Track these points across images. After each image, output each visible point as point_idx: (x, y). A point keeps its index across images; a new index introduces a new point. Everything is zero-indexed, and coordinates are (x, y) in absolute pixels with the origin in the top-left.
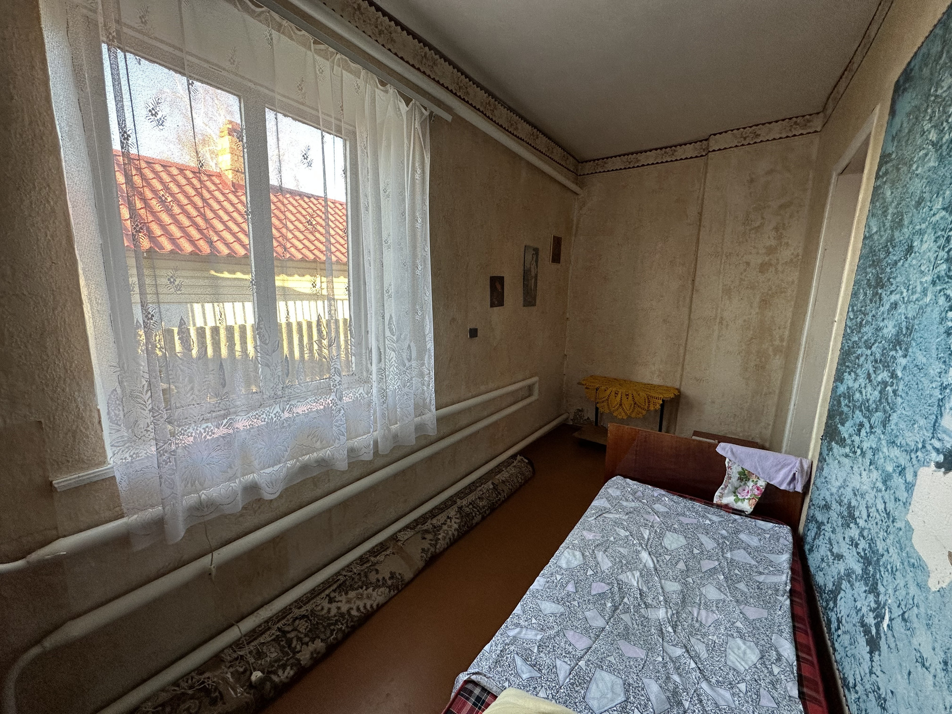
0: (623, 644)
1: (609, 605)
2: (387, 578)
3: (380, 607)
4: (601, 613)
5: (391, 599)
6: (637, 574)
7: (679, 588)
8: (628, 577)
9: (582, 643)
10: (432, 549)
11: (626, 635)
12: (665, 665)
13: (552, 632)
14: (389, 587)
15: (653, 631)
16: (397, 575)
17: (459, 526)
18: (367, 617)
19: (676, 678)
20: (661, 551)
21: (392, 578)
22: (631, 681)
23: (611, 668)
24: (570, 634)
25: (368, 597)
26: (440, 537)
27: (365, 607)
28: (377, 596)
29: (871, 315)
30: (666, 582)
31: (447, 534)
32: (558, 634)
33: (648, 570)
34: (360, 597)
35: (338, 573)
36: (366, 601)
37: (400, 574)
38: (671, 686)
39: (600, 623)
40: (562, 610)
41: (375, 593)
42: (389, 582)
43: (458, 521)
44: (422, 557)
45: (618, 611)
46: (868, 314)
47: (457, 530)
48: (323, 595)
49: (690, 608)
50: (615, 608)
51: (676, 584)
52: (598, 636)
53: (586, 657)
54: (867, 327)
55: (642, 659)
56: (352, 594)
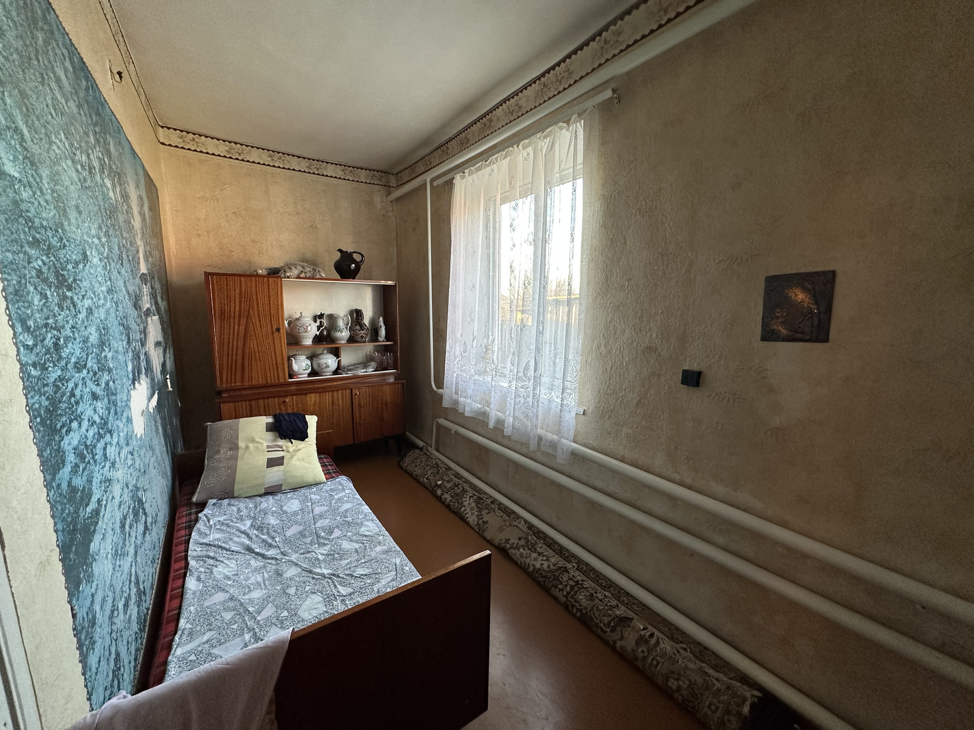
0: (301, 528)
1: (323, 534)
2: (484, 519)
3: (467, 523)
4: (322, 528)
5: (472, 528)
6: (320, 557)
7: (285, 575)
8: (326, 550)
9: (318, 510)
10: (508, 546)
11: (302, 534)
12: (273, 538)
13: (333, 502)
14: (478, 524)
15: (290, 551)
16: (486, 526)
17: (539, 569)
18: (462, 519)
19: (264, 537)
20: (316, 588)
21: (484, 522)
22: (284, 516)
23: (295, 514)
24: (326, 508)
25: (472, 514)
26: (522, 550)
27: (466, 514)
28: (472, 519)
29: (68, 327)
30: (297, 572)
31: (527, 558)
32: (331, 503)
33: (315, 567)
34: (472, 509)
35: (485, 493)
36: (470, 513)
37: (487, 527)
38: (265, 531)
39: (318, 525)
40: (340, 510)
41: (474, 516)
42: (480, 522)
43: (545, 567)
44: (502, 540)
45: (315, 538)
46: (63, 327)
47: (535, 568)
48: (474, 492)
49: (270, 574)
50: (318, 536)
51: (288, 576)
52: (314, 519)
53: (310, 507)
54: (70, 345)
55: (286, 531)
56: (474, 505)
